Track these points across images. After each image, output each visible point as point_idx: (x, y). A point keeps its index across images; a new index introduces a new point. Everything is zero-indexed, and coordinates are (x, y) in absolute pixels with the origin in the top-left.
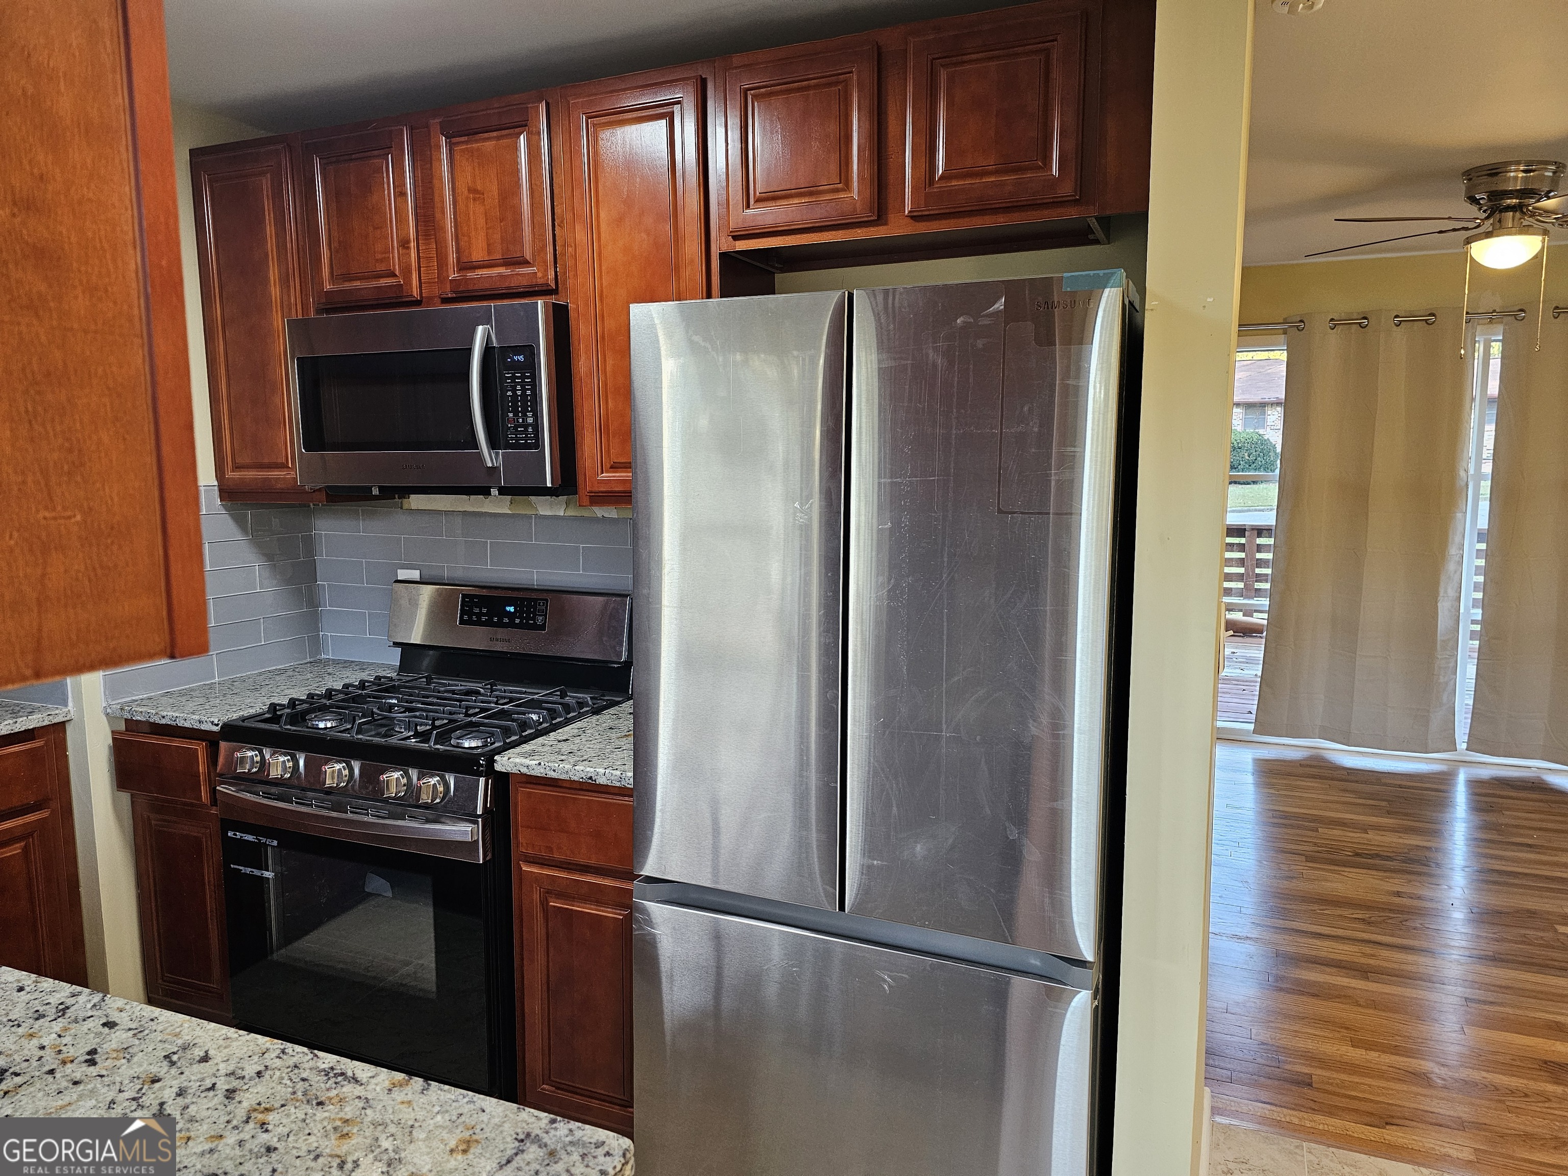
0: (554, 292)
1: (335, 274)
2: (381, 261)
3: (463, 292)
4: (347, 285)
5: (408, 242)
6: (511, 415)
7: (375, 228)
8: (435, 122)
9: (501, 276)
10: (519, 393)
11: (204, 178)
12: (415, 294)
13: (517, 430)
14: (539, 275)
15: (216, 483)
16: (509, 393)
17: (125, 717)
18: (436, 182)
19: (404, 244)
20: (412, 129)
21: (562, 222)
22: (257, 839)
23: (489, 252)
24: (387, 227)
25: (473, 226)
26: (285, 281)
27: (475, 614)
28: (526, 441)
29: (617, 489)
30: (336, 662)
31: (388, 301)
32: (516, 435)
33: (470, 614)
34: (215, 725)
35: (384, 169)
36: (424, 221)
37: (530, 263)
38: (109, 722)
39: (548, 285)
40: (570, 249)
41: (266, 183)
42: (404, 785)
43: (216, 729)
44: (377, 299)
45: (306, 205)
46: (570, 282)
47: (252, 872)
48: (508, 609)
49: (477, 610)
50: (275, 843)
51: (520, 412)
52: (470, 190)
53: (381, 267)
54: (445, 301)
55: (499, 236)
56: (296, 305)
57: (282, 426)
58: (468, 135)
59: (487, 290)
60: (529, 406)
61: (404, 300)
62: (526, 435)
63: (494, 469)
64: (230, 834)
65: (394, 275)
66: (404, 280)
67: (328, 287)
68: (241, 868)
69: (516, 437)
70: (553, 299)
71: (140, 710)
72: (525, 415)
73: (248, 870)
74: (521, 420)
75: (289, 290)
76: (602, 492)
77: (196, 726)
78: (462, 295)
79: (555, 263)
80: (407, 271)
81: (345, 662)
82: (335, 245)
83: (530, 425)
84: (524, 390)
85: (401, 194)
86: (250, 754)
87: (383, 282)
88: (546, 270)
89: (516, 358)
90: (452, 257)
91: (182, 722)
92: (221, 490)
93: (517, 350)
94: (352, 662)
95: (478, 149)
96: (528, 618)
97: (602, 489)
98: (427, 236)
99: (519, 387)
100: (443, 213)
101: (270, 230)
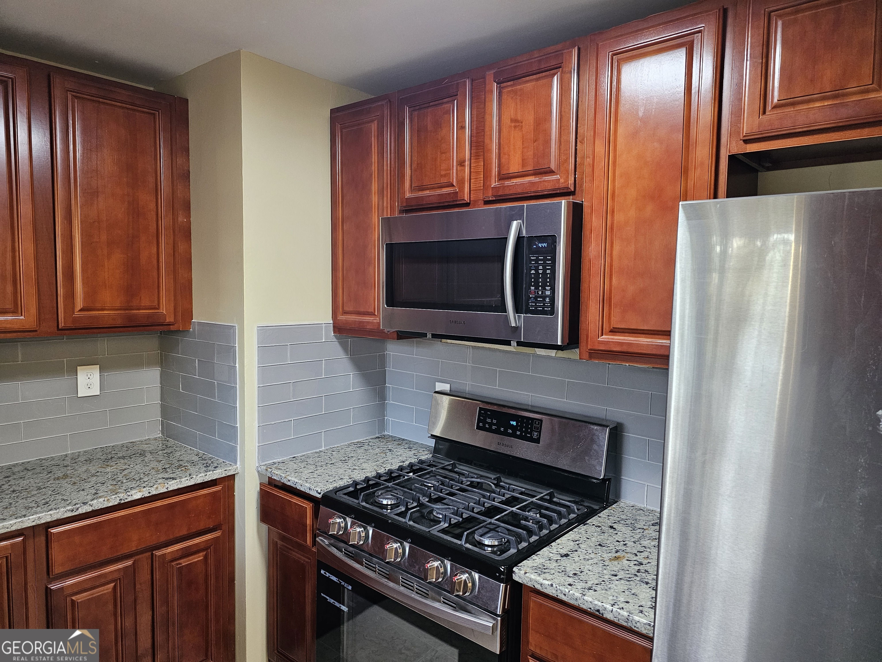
0: (572, 193)
1: (413, 186)
2: (445, 176)
3: (500, 196)
4: (420, 194)
5: (465, 161)
6: (533, 288)
7: (442, 153)
8: (490, 75)
9: (532, 184)
10: (541, 272)
11: (338, 127)
12: (466, 198)
13: (537, 300)
14: (562, 181)
15: (332, 322)
16: (533, 272)
17: (268, 475)
18: (487, 117)
19: (461, 163)
20: (472, 80)
21: (583, 139)
22: (338, 581)
23: (523, 166)
24: (450, 152)
25: (512, 147)
26: (381, 192)
27: (488, 423)
28: (543, 308)
29: (615, 349)
30: (394, 439)
31: (446, 204)
32: (536, 303)
33: (485, 422)
34: (319, 493)
35: (451, 109)
36: (475, 146)
37: (554, 172)
38: (259, 476)
39: (568, 188)
40: (588, 159)
41: (374, 127)
42: (442, 573)
43: (319, 496)
44: (439, 203)
45: (398, 140)
46: (586, 185)
47: (334, 603)
48: (512, 423)
49: (489, 420)
50: (350, 588)
51: (540, 286)
52: (512, 121)
53: (444, 180)
54: (487, 202)
55: (531, 153)
56: (387, 207)
57: (373, 287)
58: (513, 80)
59: (519, 194)
60: (548, 282)
61: (458, 203)
62: (544, 304)
63: (516, 329)
64: (322, 572)
65: (453, 186)
66: (459, 189)
67: (408, 195)
68: (327, 598)
69: (536, 305)
70: (571, 199)
71: (277, 473)
72: (544, 289)
73: (332, 601)
74: (540, 293)
75: (383, 199)
76: (601, 350)
77: (307, 491)
78: (500, 198)
79: (575, 171)
80: (461, 182)
81: (400, 439)
82: (414, 166)
83: (547, 296)
84: (545, 270)
85: (461, 128)
86: (338, 520)
87: (445, 190)
88: (568, 177)
89: (540, 245)
90: (495, 171)
91: (300, 486)
92: (334, 327)
93: (542, 239)
94: (403, 440)
95: (521, 90)
96: (526, 432)
97: (601, 348)
98: (477, 156)
99: (541, 267)
100: (491, 139)
101: (374, 158)
